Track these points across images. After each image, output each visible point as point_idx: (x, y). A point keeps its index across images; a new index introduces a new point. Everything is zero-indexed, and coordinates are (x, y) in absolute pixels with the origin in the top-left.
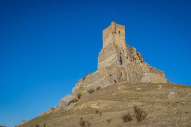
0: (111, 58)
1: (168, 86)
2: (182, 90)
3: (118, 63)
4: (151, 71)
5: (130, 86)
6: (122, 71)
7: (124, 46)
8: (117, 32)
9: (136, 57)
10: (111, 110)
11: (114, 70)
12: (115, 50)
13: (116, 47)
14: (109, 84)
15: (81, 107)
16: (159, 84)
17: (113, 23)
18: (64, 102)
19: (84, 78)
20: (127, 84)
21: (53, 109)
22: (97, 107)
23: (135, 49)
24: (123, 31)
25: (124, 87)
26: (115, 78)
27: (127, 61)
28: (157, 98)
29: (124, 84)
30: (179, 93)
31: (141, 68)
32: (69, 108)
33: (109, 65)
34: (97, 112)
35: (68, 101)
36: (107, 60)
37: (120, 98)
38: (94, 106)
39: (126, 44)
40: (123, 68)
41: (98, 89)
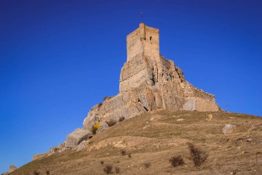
0: (140, 75)
1: (221, 115)
2: (242, 122)
3: (150, 82)
4: (196, 94)
5: (168, 116)
6: (156, 94)
7: (158, 59)
8: (148, 37)
9: (175, 74)
10: (143, 151)
11: (144, 94)
12: (144, 64)
13: (146, 60)
14: (136, 113)
15: (98, 146)
16: (209, 113)
17: (142, 25)
18: (72, 139)
19: (101, 105)
20: (162, 113)
21: (56, 150)
22: (123, 146)
23: (172, 63)
24: (156, 37)
25: (159, 117)
26: (146, 104)
27: (162, 80)
28: (207, 132)
29: (159, 113)
30: (238, 126)
31: (182, 90)
32: (80, 147)
33: (137, 85)
34: (123, 153)
35: (78, 137)
36: (133, 78)
37: (154, 133)
38: (118, 144)
39: (161, 55)
40: (156, 91)
41: (122, 119)
